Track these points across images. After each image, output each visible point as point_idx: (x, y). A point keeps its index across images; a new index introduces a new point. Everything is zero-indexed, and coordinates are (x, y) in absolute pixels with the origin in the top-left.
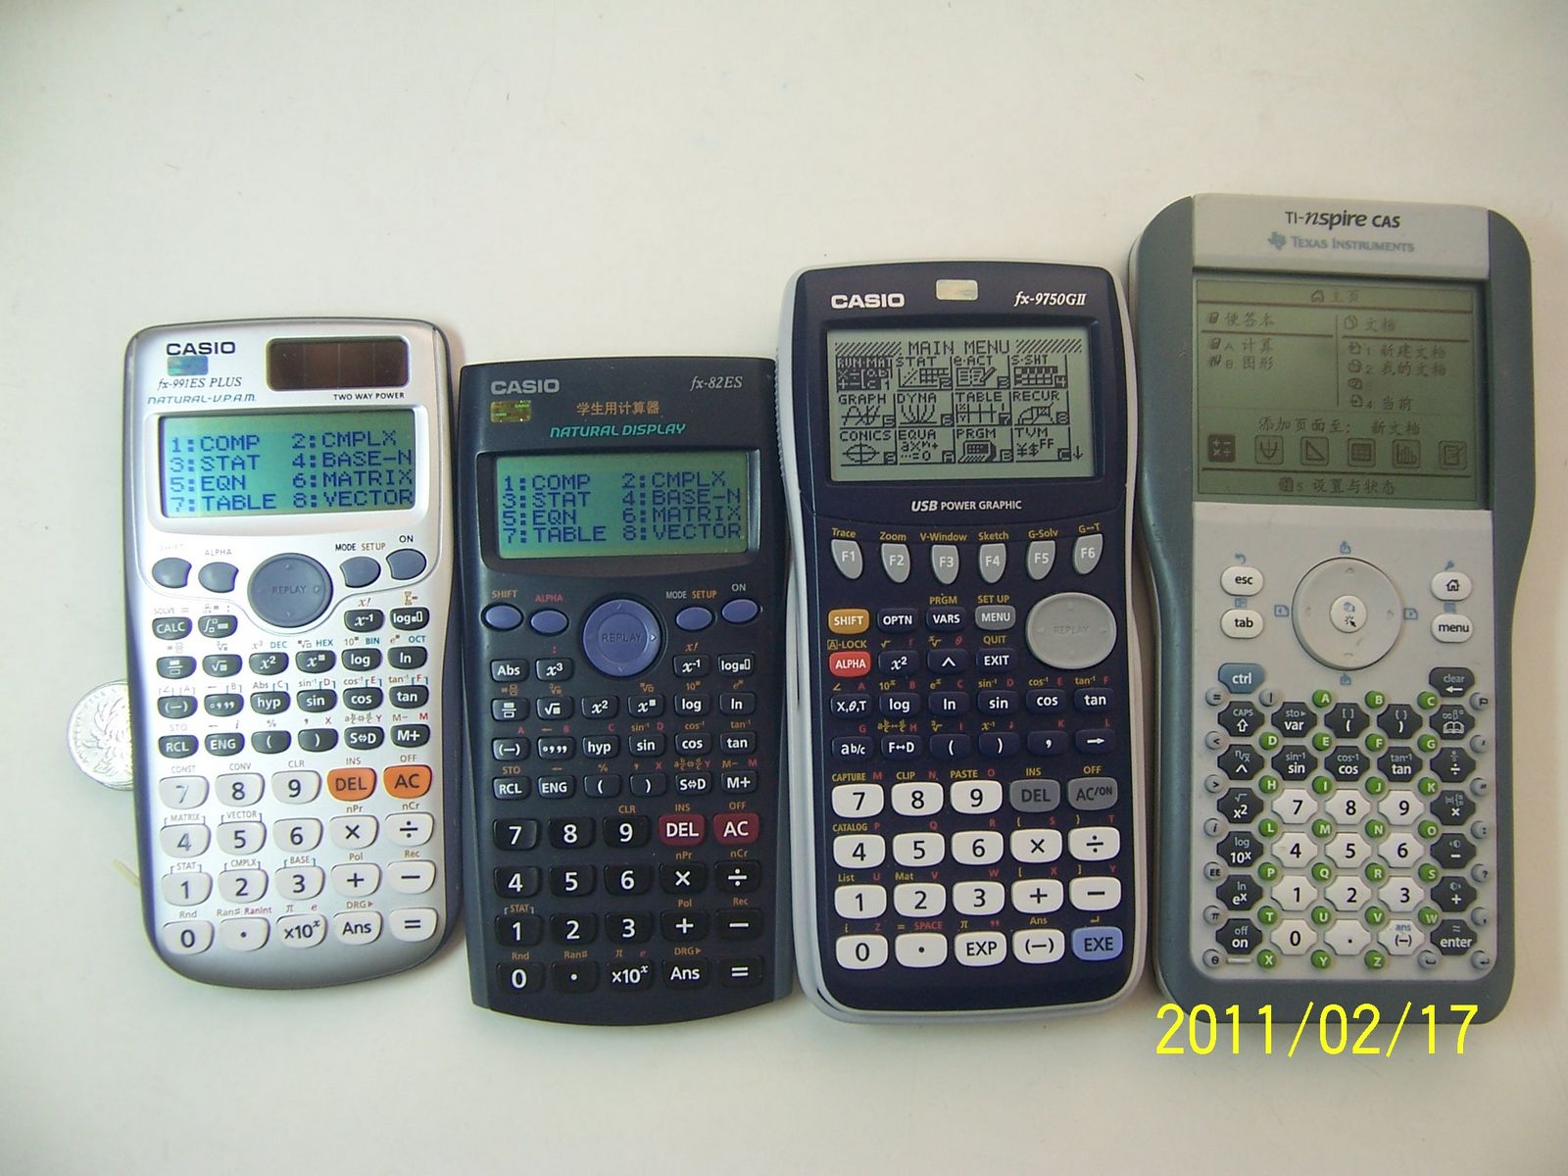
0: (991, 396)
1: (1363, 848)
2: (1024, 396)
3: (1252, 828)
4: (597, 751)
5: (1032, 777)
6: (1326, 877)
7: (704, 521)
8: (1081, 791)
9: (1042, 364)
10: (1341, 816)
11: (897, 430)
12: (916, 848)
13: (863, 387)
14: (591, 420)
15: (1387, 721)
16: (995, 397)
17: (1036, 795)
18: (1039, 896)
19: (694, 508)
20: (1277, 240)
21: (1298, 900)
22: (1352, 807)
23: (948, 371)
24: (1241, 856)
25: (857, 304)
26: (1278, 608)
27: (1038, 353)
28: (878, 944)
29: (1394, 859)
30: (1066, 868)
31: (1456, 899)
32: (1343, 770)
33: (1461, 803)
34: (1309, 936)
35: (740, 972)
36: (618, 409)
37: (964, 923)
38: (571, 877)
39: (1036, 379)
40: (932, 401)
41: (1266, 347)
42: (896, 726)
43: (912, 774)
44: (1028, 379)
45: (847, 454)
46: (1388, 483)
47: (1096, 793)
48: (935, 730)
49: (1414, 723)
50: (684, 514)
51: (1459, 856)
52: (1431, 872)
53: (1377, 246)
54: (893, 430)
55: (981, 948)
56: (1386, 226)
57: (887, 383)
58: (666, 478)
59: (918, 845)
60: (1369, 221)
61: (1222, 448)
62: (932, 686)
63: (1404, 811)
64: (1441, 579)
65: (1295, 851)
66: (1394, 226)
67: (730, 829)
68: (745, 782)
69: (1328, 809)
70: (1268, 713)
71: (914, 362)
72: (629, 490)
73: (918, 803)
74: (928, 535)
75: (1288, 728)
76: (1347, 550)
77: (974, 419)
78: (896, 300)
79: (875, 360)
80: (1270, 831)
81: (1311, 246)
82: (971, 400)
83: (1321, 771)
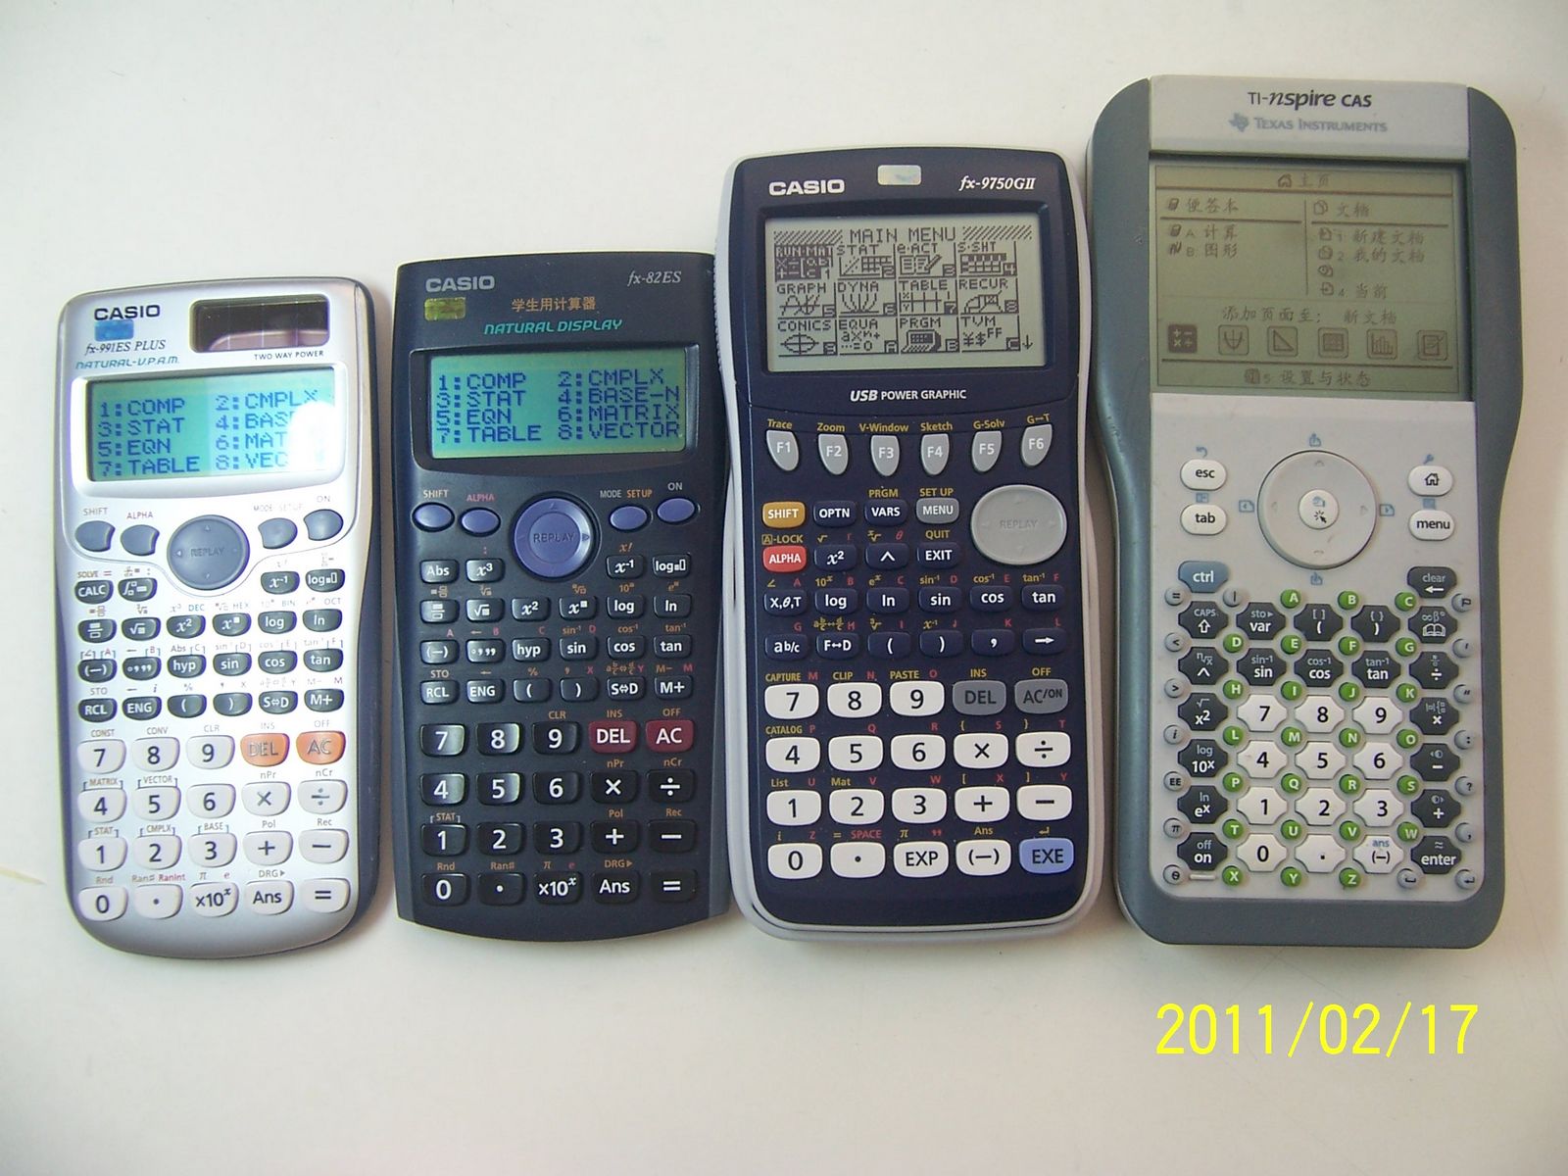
0: (936, 284)
1: (1336, 759)
2: (971, 284)
3: (1216, 735)
4: (526, 654)
5: (977, 678)
6: (1296, 787)
7: (642, 419)
8: (1028, 692)
9: (990, 251)
10: (1313, 725)
11: (838, 319)
12: (852, 752)
13: (802, 276)
14: (527, 317)
15: (1362, 625)
16: (940, 285)
17: (980, 697)
18: (983, 803)
19: (631, 406)
20: (1240, 122)
21: (1266, 813)
22: (1324, 714)
23: (892, 260)
24: (1203, 765)
25: (795, 190)
26: (1242, 504)
27: (985, 240)
28: (812, 853)
29: (1371, 771)
30: (1013, 775)
31: (1439, 813)
32: (1314, 674)
33: (1443, 711)
34: (1277, 851)
35: (672, 886)
36: (554, 306)
37: (904, 833)
38: (498, 784)
39: (984, 266)
40: (874, 290)
41: (1229, 233)
42: (833, 624)
43: (850, 675)
44: (976, 266)
45: (785, 344)
46: (1362, 375)
47: (1044, 697)
48: (874, 628)
49: (1390, 626)
50: (621, 412)
51: (1441, 767)
52: (1410, 783)
53: (1347, 127)
54: (833, 321)
55: (922, 858)
56: (1356, 105)
57: (828, 272)
58: (603, 376)
59: (855, 748)
60: (1337, 102)
61: (1183, 339)
62: (871, 582)
63: (1381, 719)
64: (1419, 473)
65: (1262, 760)
66: (1365, 106)
67: (663, 736)
68: (679, 687)
69: (1297, 717)
70: (1232, 614)
71: (856, 251)
72: (564, 389)
73: (855, 705)
74: (868, 426)
75: (1254, 630)
76: (1317, 443)
77: (918, 308)
78: (836, 186)
79: (815, 249)
80: (1234, 738)
81: (1276, 128)
82: (915, 289)
83: (1290, 676)
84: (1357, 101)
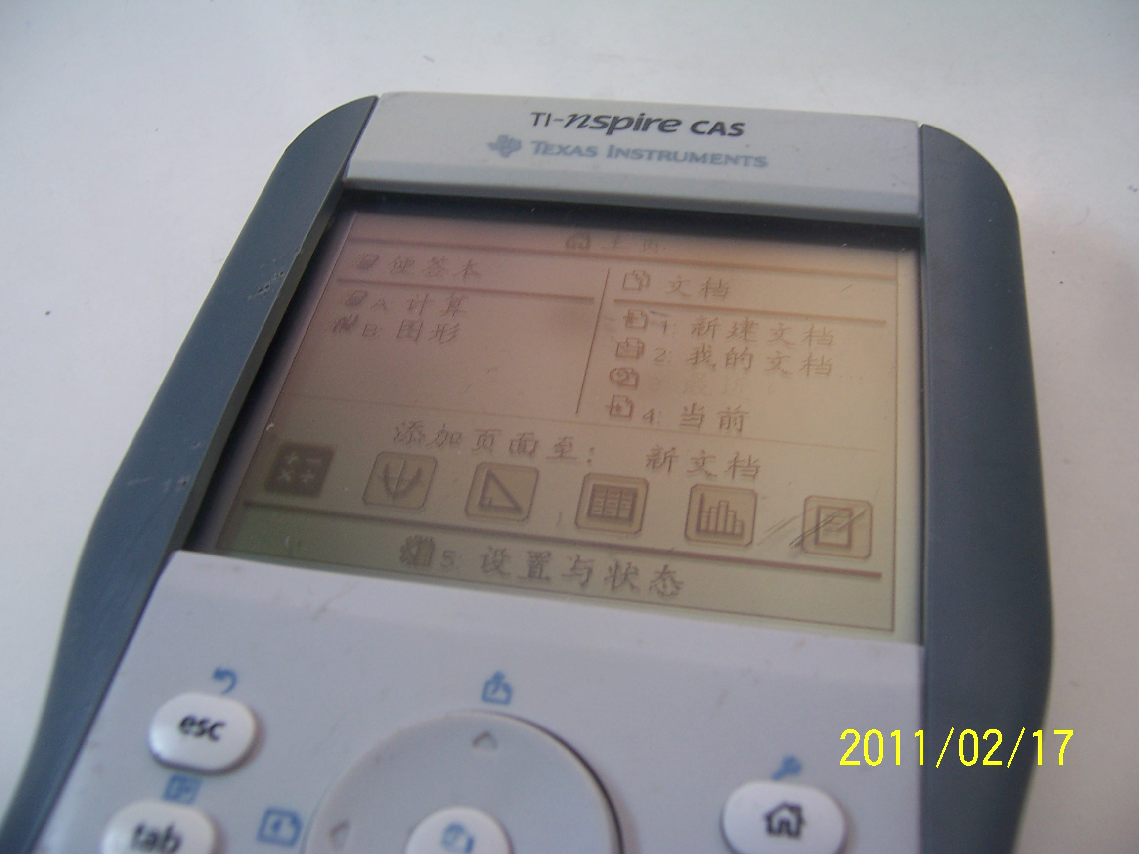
20: (506, 146)
26: (272, 819)
41: (452, 309)
46: (665, 573)
56: (716, 135)
61: (298, 467)
66: (730, 135)
76: (501, 695)
81: (566, 154)
84: (719, 128)
